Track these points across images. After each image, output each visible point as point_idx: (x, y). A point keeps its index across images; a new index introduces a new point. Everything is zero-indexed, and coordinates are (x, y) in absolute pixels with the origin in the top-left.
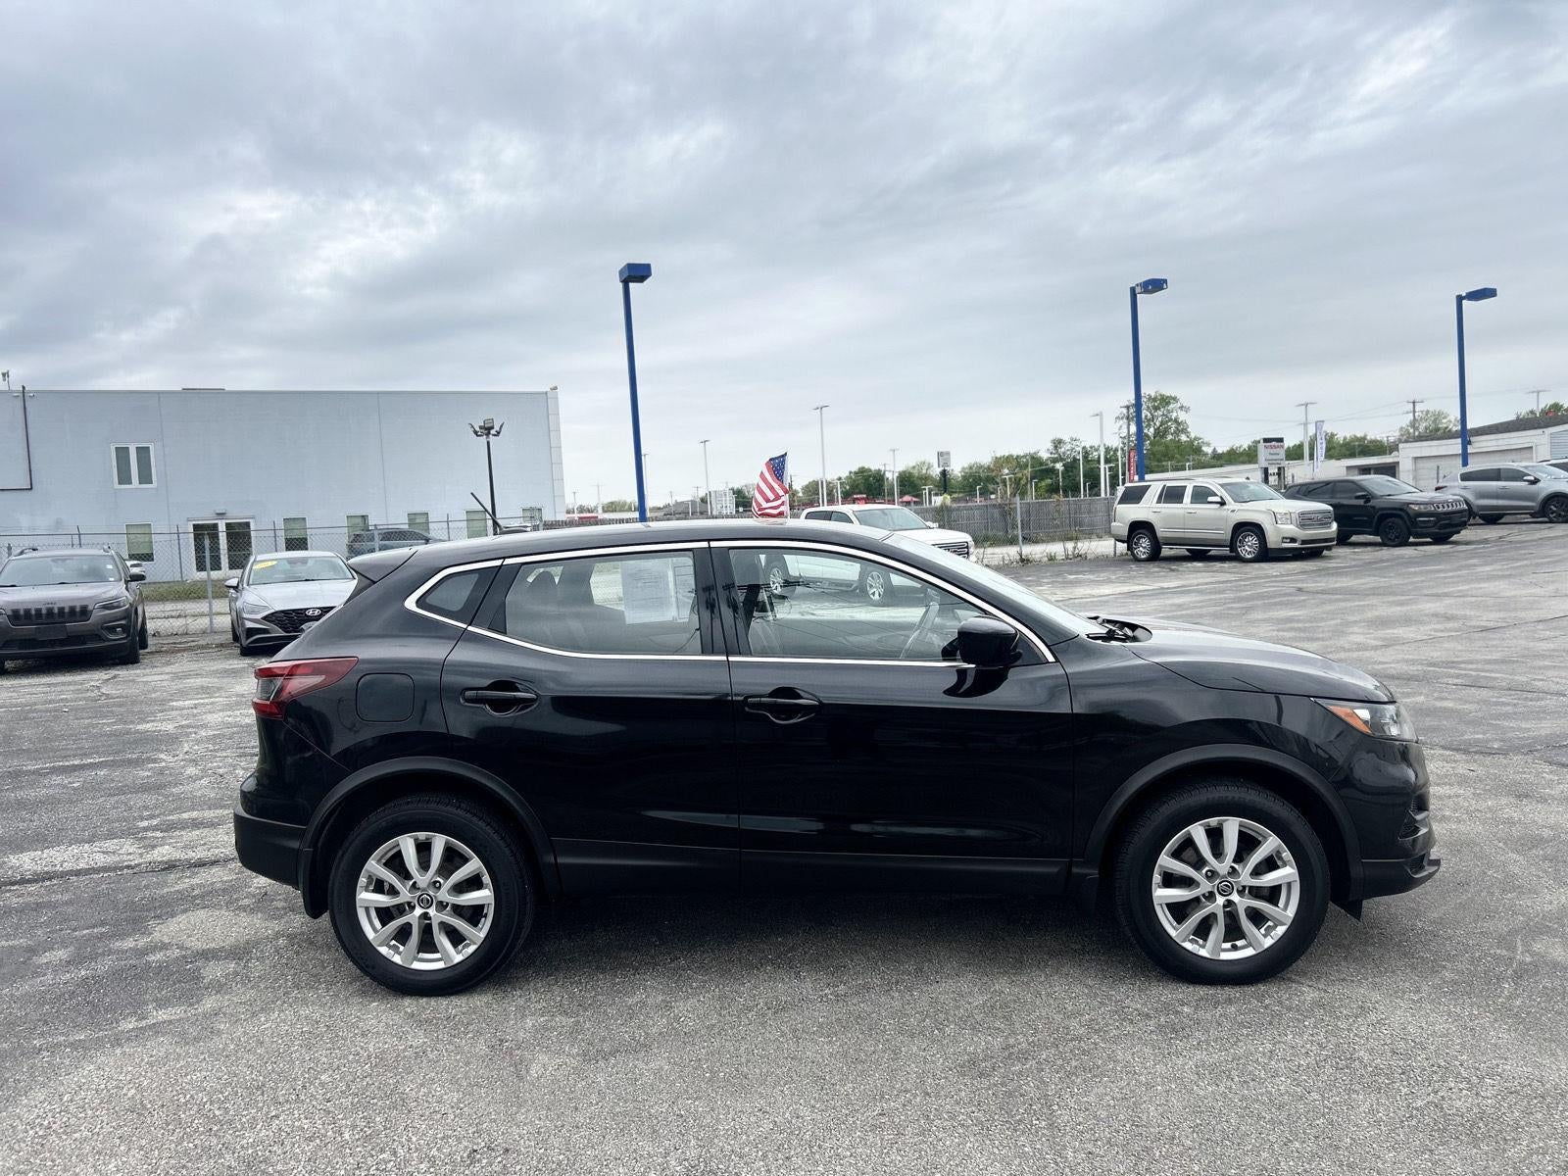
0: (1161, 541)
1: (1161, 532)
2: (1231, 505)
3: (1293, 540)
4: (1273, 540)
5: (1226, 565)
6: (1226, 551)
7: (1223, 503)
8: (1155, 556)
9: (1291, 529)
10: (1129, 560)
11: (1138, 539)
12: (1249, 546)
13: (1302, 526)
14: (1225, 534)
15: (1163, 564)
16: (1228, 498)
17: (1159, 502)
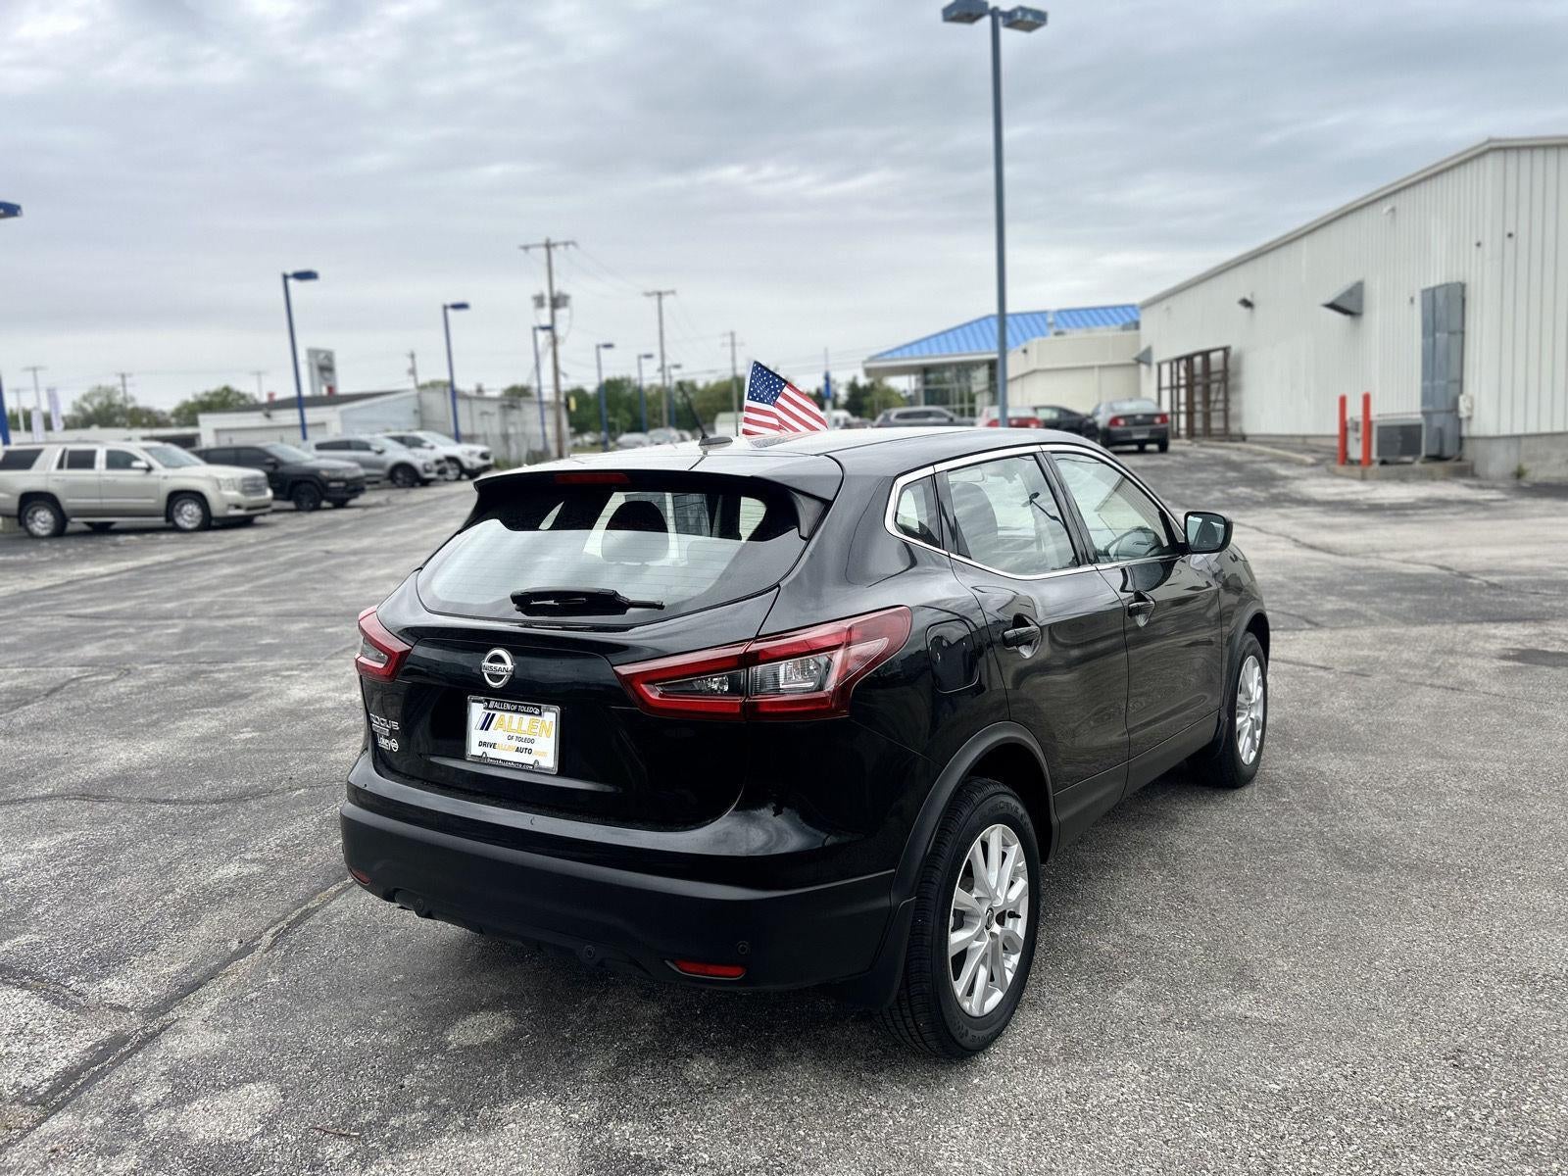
0: (67, 514)
1: (68, 502)
2: (160, 470)
3: (238, 507)
4: (217, 508)
5: (163, 537)
6: (160, 521)
7: (149, 469)
8: (60, 531)
9: (234, 495)
10: (26, 538)
11: (34, 513)
12: (189, 515)
13: (244, 492)
14: (158, 502)
15: (72, 541)
16: (154, 463)
17: (60, 466)
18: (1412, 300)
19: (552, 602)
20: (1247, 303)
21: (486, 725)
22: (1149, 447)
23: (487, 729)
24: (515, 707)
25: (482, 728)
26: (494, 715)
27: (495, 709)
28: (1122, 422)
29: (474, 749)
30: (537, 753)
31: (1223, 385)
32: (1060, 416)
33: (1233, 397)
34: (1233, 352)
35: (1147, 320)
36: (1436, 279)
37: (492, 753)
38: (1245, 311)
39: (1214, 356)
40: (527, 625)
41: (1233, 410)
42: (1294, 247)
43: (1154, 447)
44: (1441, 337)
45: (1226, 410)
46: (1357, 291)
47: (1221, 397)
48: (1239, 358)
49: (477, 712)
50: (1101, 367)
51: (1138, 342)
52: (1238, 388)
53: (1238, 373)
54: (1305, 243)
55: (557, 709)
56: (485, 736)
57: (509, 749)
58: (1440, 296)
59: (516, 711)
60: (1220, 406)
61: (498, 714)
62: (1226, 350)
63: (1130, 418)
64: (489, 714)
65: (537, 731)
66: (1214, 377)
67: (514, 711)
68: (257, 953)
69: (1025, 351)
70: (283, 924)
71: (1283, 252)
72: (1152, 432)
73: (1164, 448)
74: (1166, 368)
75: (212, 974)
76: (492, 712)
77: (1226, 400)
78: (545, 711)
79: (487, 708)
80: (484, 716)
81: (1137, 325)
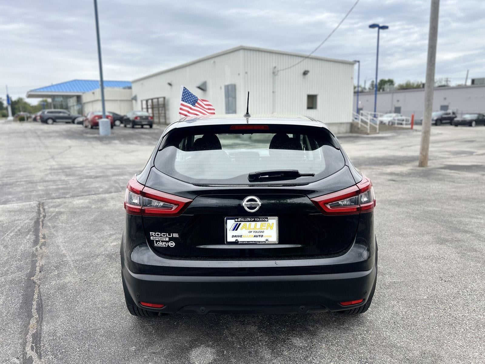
18: (221, 88)
19: (267, 176)
20: (170, 84)
21: (236, 228)
22: (145, 126)
23: (237, 230)
24: (253, 219)
25: (234, 230)
26: (240, 224)
27: (241, 221)
28: (139, 118)
29: (230, 239)
30: (265, 236)
31: (163, 109)
32: (113, 115)
33: (167, 112)
34: (167, 98)
35: (134, 86)
36: (228, 83)
37: (240, 239)
38: (169, 87)
39: (160, 100)
40: (253, 186)
41: (167, 116)
42: (184, 69)
43: (148, 127)
44: (230, 99)
45: (165, 116)
46: (205, 84)
47: (163, 112)
48: (168, 101)
49: (230, 223)
50: (121, 101)
51: (131, 94)
52: (168, 110)
53: (168, 105)
54: (188, 69)
55: (277, 218)
56: (235, 233)
57: (250, 236)
58: (230, 88)
59: (254, 221)
60: (163, 115)
61: (242, 223)
62: (164, 98)
63: (141, 117)
64: (237, 224)
65: (266, 228)
66: (160, 106)
67: (252, 221)
69: (93, 93)
71: (181, 70)
72: (149, 122)
73: (151, 126)
74: (144, 102)
76: (239, 223)
77: (165, 113)
78: (269, 219)
79: (235, 221)
80: (234, 225)
81: (130, 88)
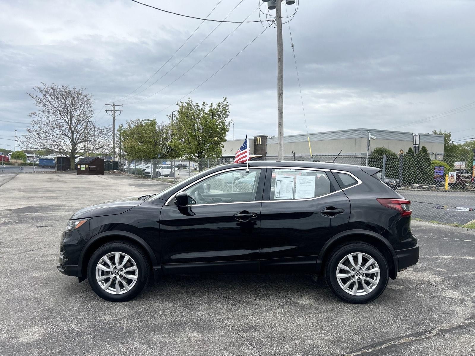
68: (439, 329)
70: (427, 335)
75: (455, 328)
